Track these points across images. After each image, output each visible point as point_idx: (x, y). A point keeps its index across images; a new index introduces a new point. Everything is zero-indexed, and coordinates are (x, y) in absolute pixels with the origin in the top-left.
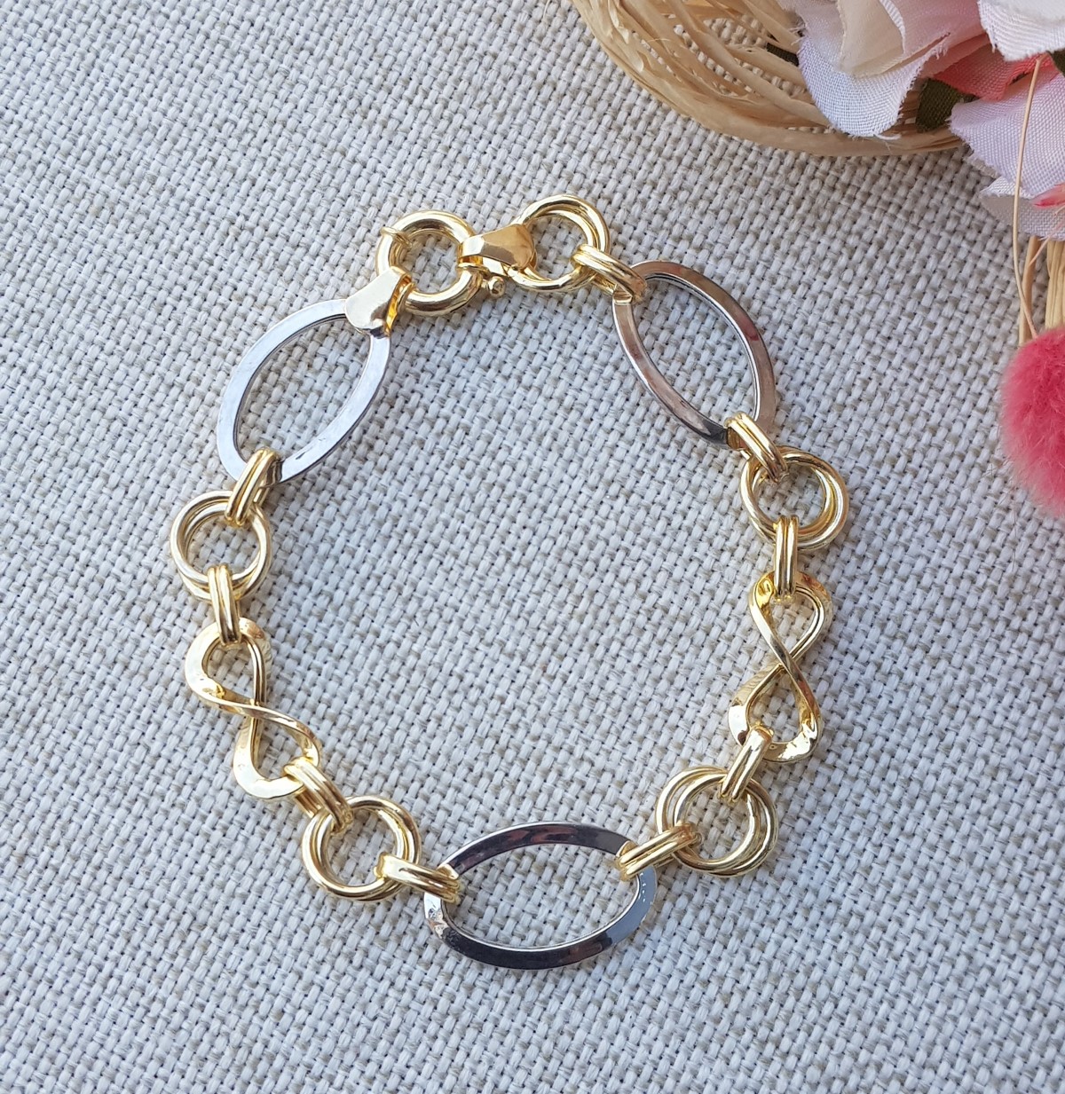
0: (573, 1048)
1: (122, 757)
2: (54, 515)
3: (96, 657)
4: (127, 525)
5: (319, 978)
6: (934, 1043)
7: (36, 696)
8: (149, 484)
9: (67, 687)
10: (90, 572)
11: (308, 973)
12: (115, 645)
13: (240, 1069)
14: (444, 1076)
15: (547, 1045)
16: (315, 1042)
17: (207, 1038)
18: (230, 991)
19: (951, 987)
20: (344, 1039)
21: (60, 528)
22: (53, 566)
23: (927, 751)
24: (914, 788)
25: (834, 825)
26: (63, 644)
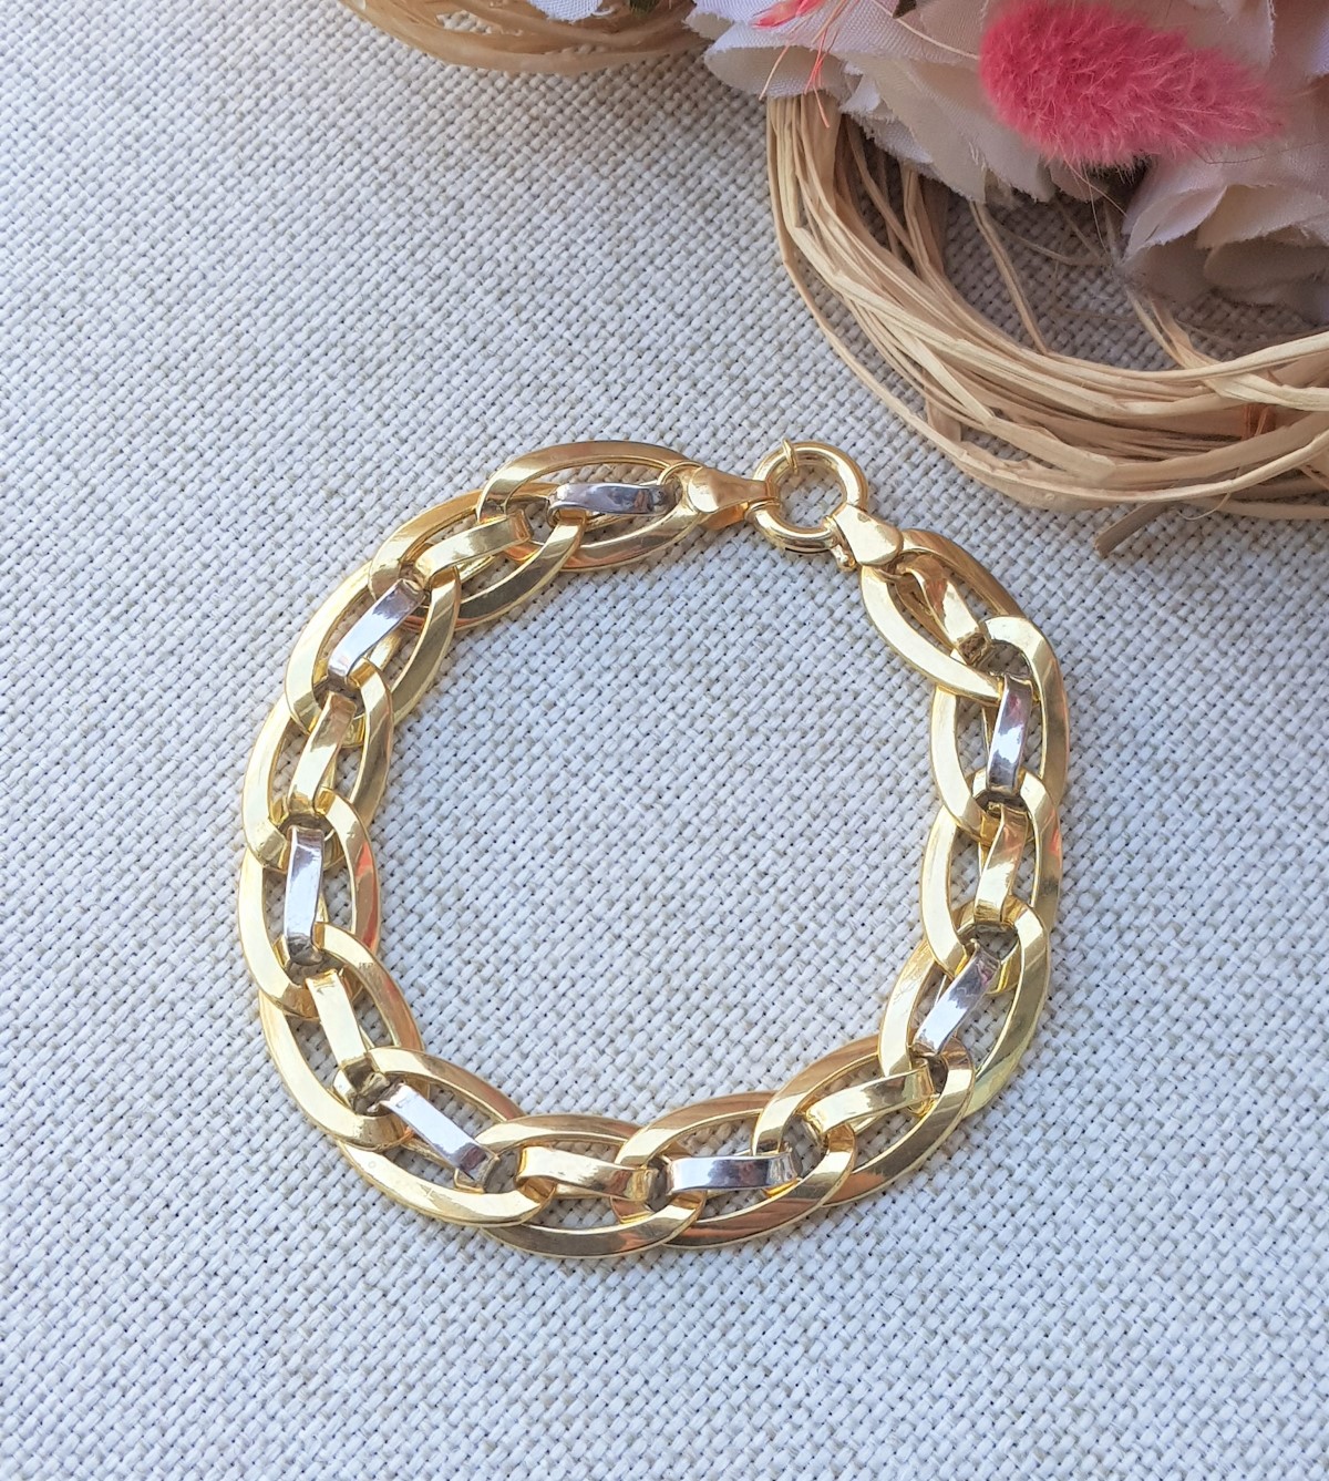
0: (843, 813)
1: (456, 429)
2: (451, 191)
3: (456, 331)
4: (521, 219)
5: (599, 683)
6: (1221, 904)
7: (386, 351)
8: (554, 187)
9: (419, 350)
10: (471, 252)
11: (589, 677)
12: (479, 324)
13: (497, 745)
14: (703, 806)
15: (816, 806)
16: (580, 740)
17: (471, 708)
18: (507, 671)
19: (1251, 857)
20: (609, 746)
21: (452, 205)
22: (435, 238)
23: (1285, 629)
24: (1263, 661)
25: (1171, 674)
26: (427, 310)
